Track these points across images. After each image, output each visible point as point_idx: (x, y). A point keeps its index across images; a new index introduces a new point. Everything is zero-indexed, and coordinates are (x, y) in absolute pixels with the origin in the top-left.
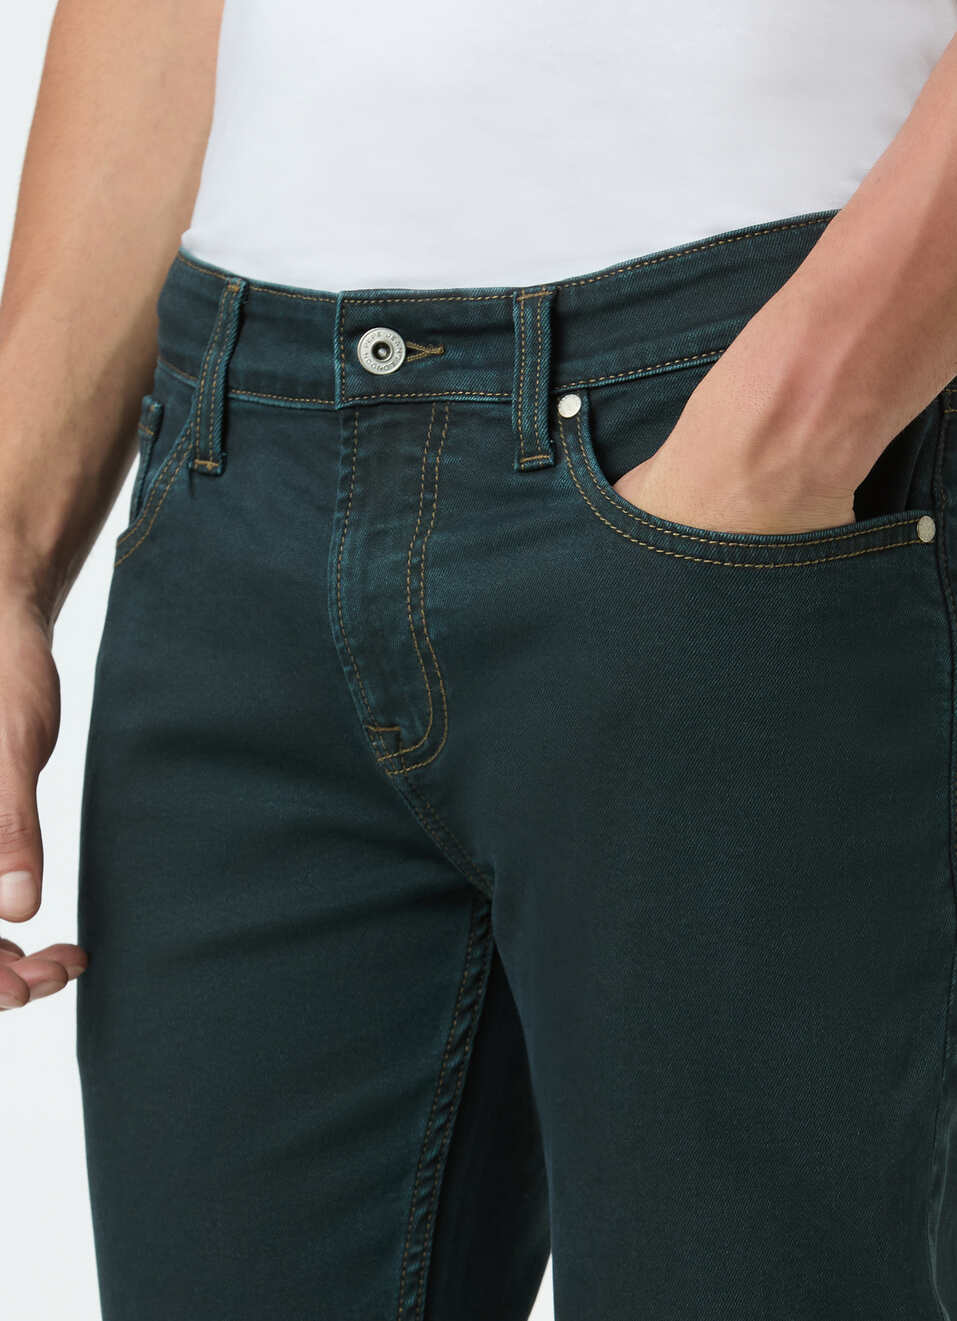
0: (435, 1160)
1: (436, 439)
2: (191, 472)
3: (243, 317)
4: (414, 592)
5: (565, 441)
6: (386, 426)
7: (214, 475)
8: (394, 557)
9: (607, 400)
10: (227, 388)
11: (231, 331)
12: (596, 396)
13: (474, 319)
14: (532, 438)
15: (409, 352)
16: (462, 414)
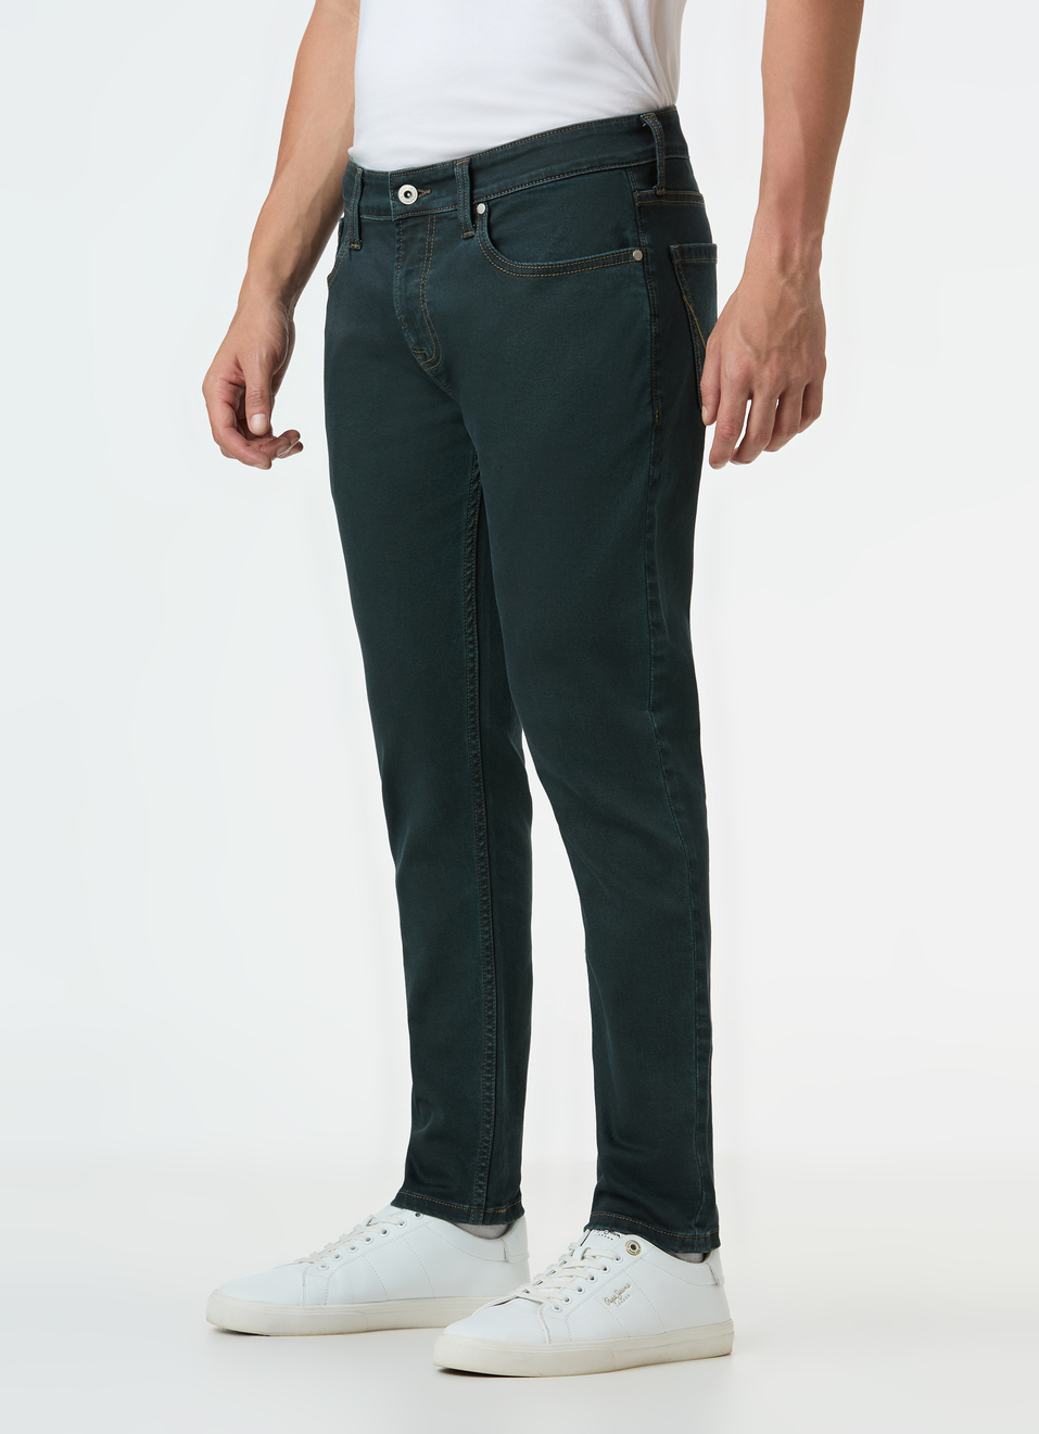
0: (472, 528)
1: (431, 230)
2: (350, 249)
3: (363, 184)
4: (423, 295)
5: (479, 223)
6: (412, 226)
7: (357, 250)
8: (416, 281)
9: (495, 205)
10: (359, 214)
11: (359, 191)
12: (490, 203)
13: (440, 175)
14: (466, 225)
15: (419, 193)
16: (441, 218)
